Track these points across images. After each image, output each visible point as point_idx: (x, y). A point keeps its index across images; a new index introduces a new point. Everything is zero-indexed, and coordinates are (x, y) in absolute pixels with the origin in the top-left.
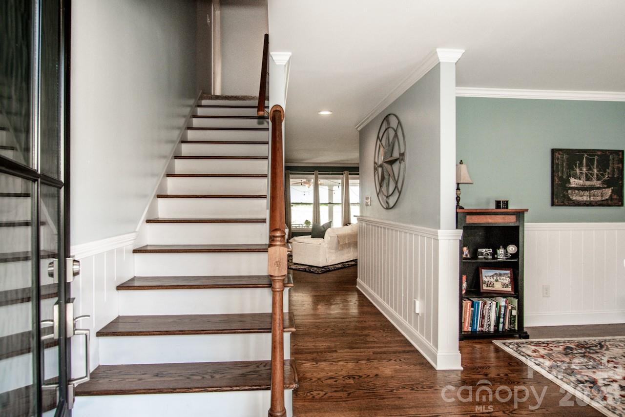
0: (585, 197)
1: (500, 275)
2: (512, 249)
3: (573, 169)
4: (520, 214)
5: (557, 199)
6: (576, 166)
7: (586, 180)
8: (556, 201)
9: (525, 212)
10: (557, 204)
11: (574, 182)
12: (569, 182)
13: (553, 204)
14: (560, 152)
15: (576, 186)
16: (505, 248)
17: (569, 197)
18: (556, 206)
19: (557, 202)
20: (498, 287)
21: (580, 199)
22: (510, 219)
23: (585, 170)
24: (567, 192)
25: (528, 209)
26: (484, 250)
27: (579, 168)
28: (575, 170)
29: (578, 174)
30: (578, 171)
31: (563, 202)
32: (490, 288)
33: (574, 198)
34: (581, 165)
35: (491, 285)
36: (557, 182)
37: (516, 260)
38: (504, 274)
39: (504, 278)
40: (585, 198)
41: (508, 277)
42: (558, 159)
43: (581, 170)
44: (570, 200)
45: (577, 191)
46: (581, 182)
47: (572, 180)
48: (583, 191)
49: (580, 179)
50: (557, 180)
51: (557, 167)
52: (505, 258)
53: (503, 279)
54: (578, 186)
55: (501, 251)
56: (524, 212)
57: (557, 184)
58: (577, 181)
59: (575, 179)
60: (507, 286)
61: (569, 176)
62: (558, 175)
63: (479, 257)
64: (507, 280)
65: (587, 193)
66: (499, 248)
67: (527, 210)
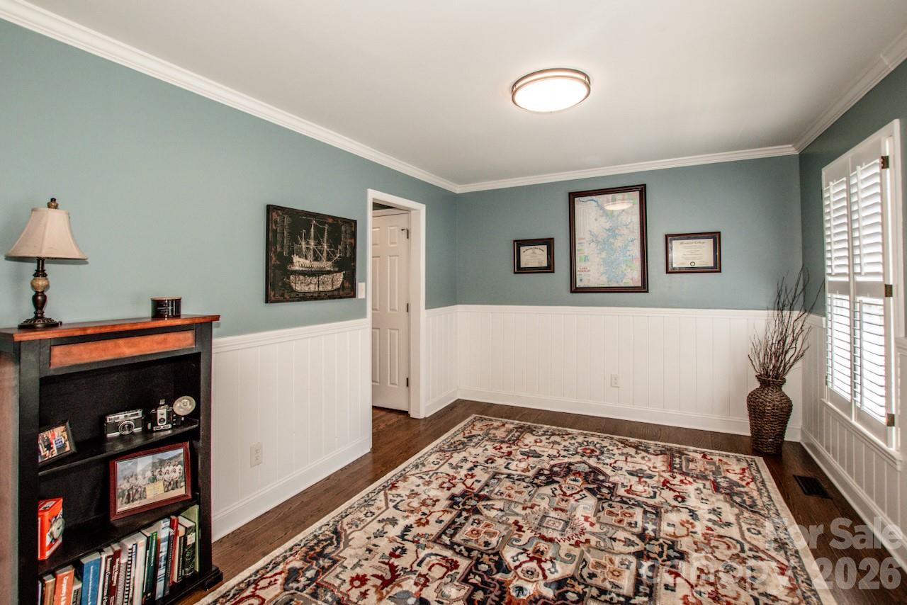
0: (311, 286)
1: (162, 463)
2: (184, 406)
3: (297, 243)
4: (203, 328)
5: (273, 290)
6: (301, 238)
7: (315, 260)
8: (272, 293)
9: (214, 323)
10: (273, 299)
11: (299, 263)
12: (292, 263)
13: (267, 300)
14: (280, 212)
15: (301, 269)
16: (170, 403)
17: (291, 287)
18: (272, 302)
19: (274, 296)
20: (155, 493)
21: (306, 289)
22: (179, 340)
23: (312, 244)
24: (289, 278)
25: (219, 316)
26: (121, 417)
27: (305, 239)
28: (300, 244)
29: (304, 250)
30: (304, 245)
31: (282, 295)
32: (136, 504)
33: (299, 288)
34: (307, 237)
35: (137, 496)
36: (273, 263)
37: (194, 426)
38: (170, 459)
39: (171, 468)
40: (313, 288)
41: (179, 463)
42: (276, 222)
43: (308, 243)
44: (293, 291)
45: (302, 277)
46: (307, 262)
47: (296, 259)
48: (309, 276)
49: (306, 259)
50: (274, 259)
51: (275, 236)
52: (170, 426)
53: (167, 472)
54: (304, 269)
55: (162, 412)
56: (211, 322)
57: (274, 265)
58: (302, 260)
59: (300, 257)
60: (176, 485)
61: (292, 252)
62: (276, 249)
63: (109, 435)
64: (176, 471)
65: (315, 280)
66: (157, 406)
67: (217, 318)
